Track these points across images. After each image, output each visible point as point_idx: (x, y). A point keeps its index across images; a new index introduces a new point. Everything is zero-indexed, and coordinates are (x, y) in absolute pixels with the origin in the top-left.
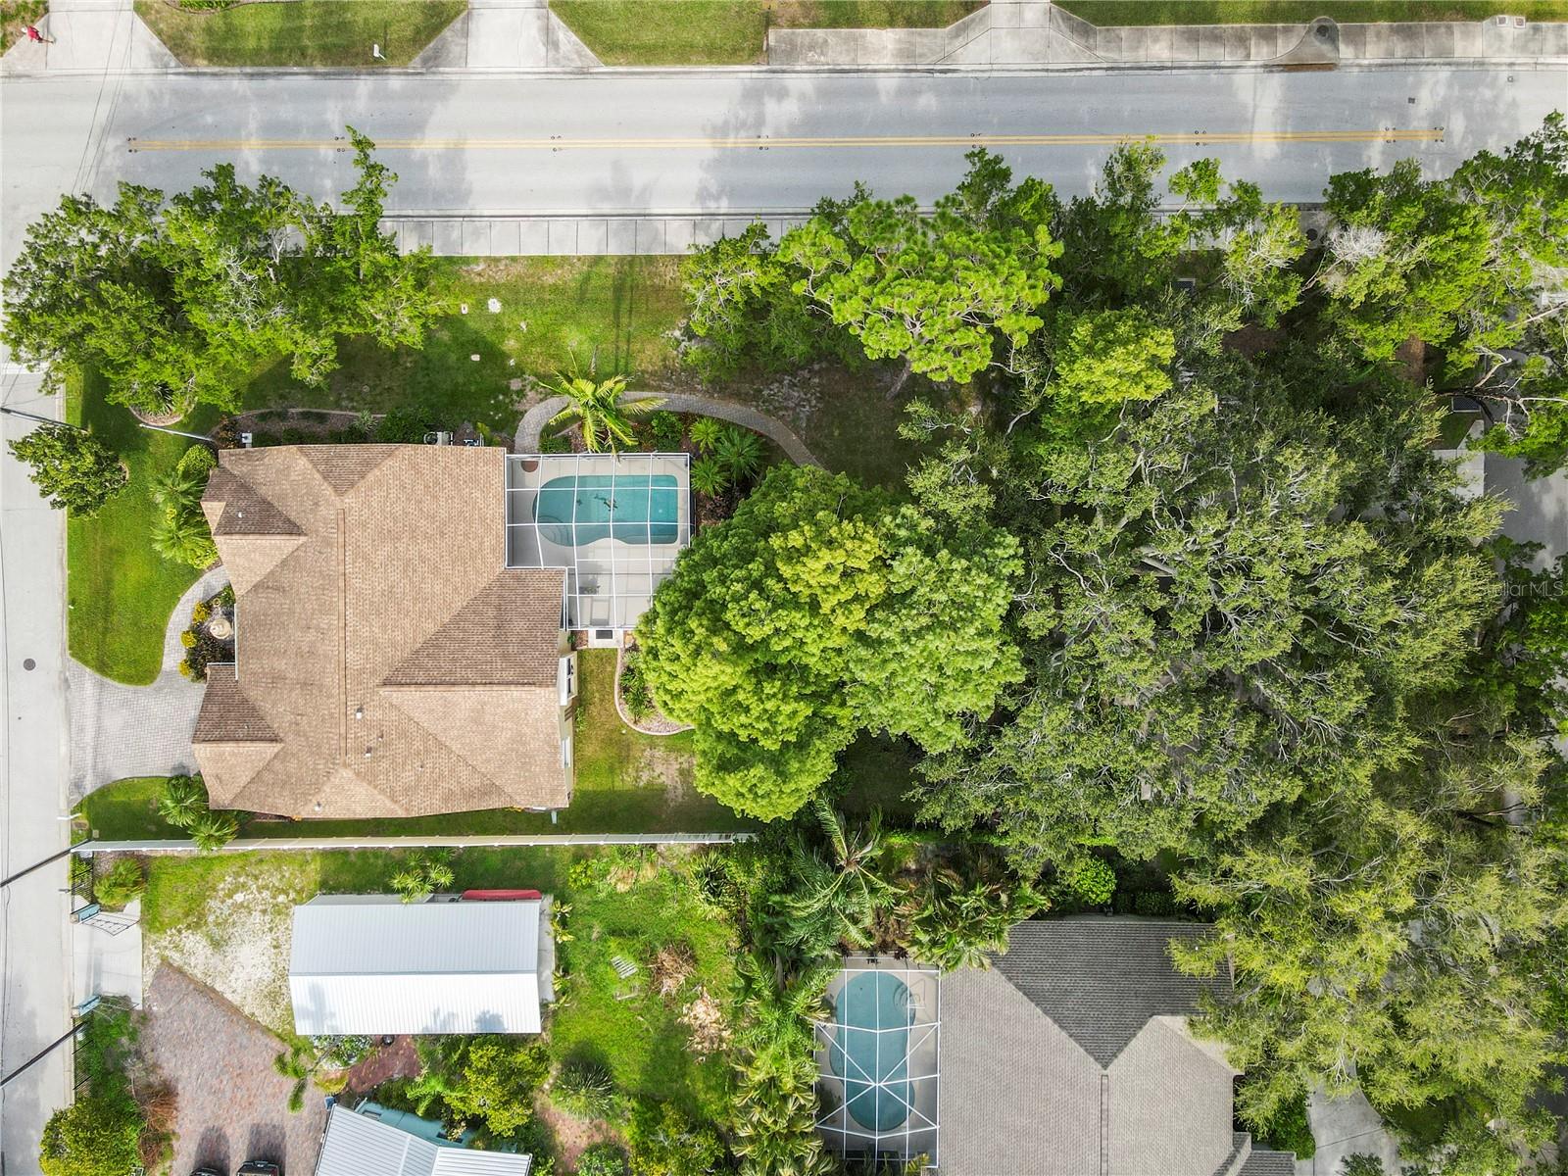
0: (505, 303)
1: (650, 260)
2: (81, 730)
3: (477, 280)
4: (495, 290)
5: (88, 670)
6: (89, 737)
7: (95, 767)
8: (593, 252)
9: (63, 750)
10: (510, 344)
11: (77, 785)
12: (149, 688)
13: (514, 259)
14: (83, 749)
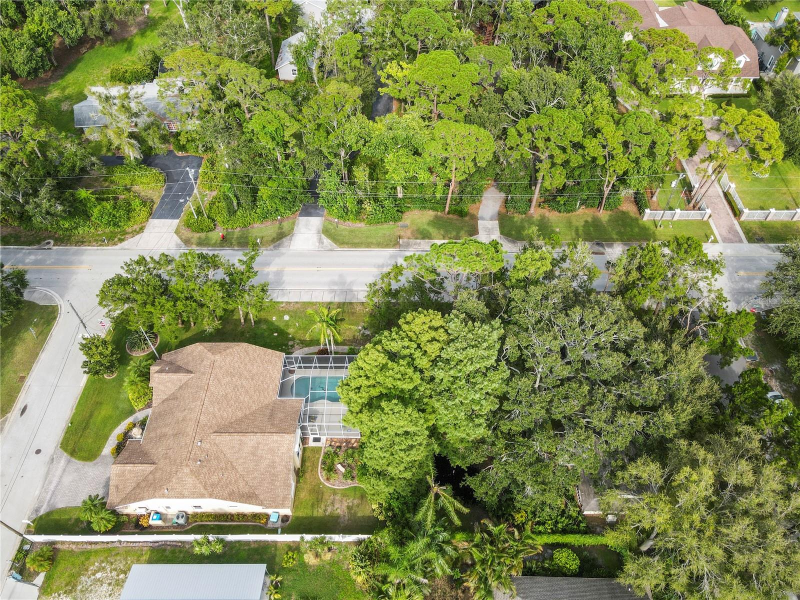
0: (291, 317)
1: (351, 303)
2: (50, 483)
3: (281, 309)
4: (288, 313)
5: (65, 454)
6: (52, 487)
7: (49, 501)
8: (329, 300)
9: (37, 493)
10: (291, 331)
11: (37, 511)
12: (91, 463)
13: (297, 302)
14: (47, 493)
